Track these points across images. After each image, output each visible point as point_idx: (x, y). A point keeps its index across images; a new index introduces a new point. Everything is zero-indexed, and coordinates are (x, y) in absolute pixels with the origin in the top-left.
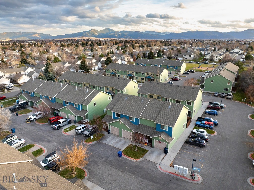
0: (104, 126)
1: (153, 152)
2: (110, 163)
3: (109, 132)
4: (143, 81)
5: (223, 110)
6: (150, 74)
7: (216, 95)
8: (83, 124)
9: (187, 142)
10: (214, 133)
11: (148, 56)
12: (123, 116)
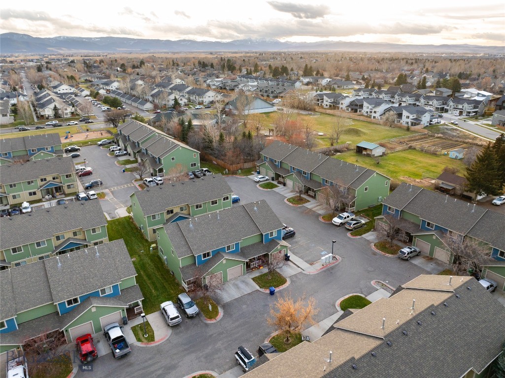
6: (50, 178)
12: (216, 253)
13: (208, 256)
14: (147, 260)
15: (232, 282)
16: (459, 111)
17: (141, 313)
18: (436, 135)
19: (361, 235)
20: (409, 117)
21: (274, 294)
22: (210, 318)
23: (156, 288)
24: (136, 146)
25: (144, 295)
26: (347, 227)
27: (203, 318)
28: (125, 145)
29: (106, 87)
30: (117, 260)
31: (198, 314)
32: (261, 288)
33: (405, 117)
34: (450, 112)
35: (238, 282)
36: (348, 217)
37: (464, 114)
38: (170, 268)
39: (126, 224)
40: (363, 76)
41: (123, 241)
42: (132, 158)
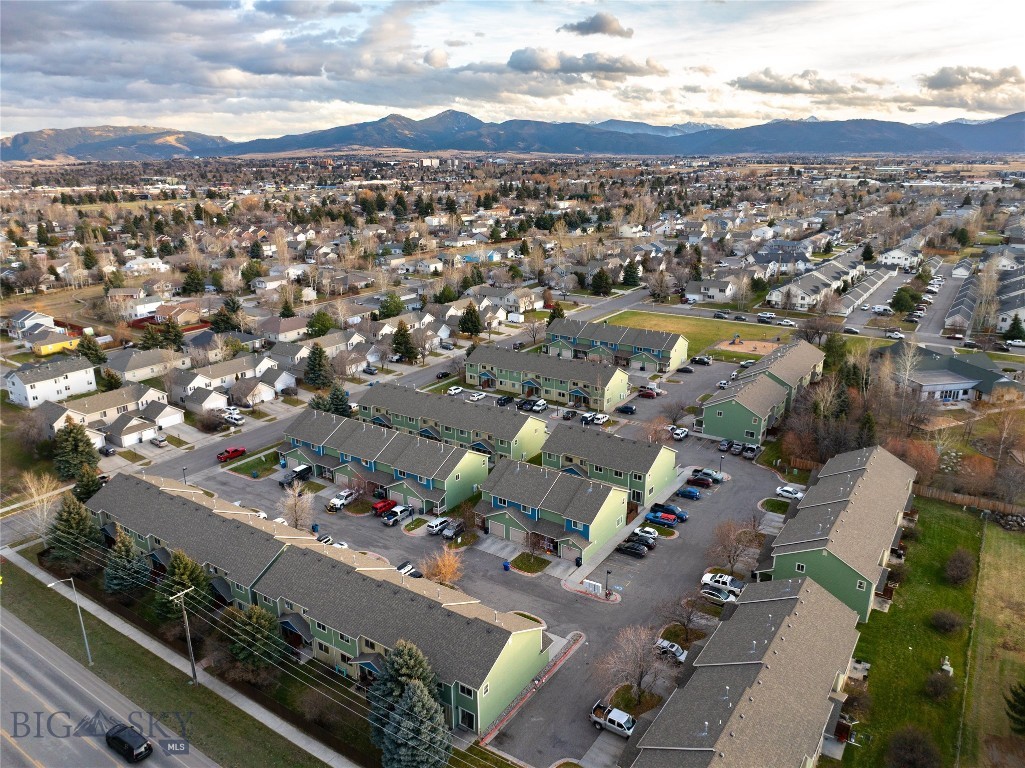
0: (478, 521)
1: (558, 564)
2: (491, 579)
3: (486, 531)
4: (561, 399)
5: (717, 488)
7: (722, 448)
8: (437, 516)
9: (619, 550)
10: (673, 534)
11: (594, 281)
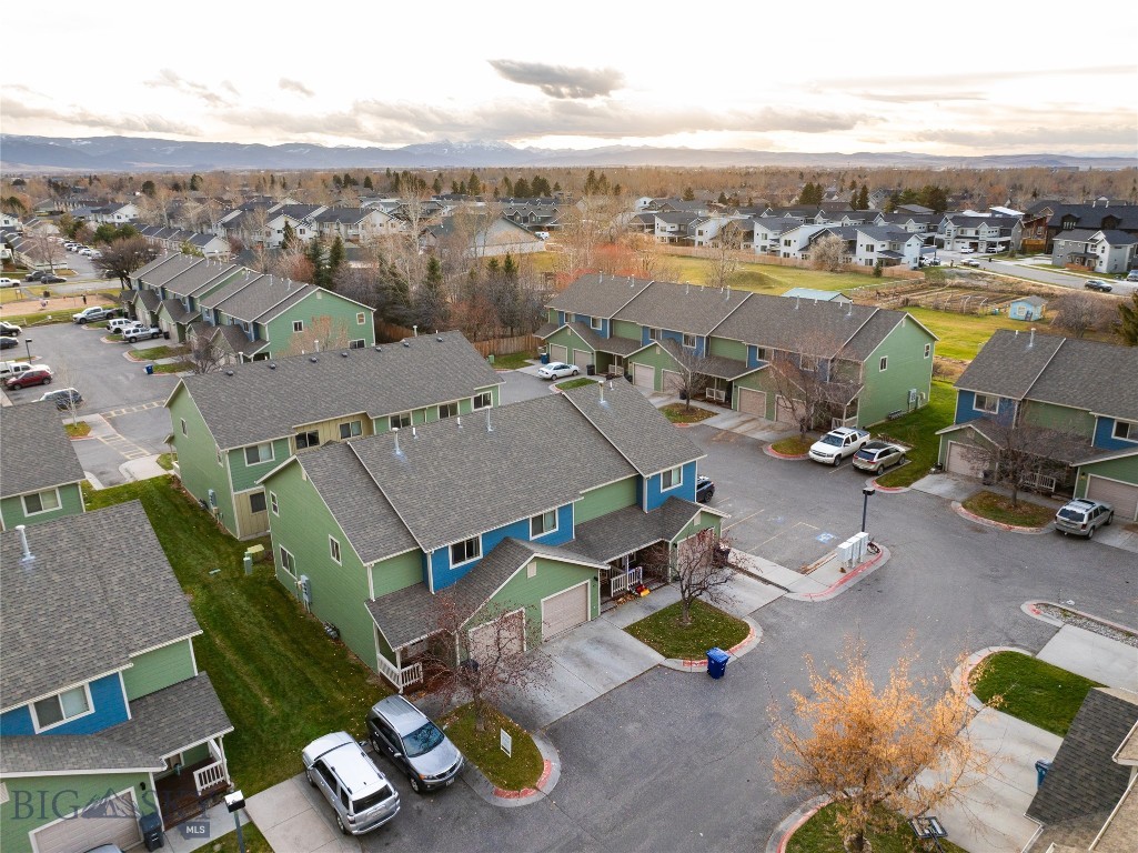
12: (498, 540)
13: (470, 555)
14: (233, 597)
15: (559, 646)
16: (967, 242)
17: (223, 790)
18: (949, 281)
19: (907, 485)
20: (872, 247)
21: (722, 674)
22: (515, 785)
23: (276, 691)
24: (184, 309)
25: (232, 715)
26: (861, 466)
27: (484, 787)
28: (152, 313)
29: (105, 217)
30: (115, 579)
31: (460, 775)
32: (668, 657)
33: (865, 247)
34: (947, 247)
35: (581, 645)
36: (854, 438)
37: (982, 248)
38: (323, 616)
39: (157, 497)
40: (722, 195)
41: (139, 507)
42: (173, 343)
